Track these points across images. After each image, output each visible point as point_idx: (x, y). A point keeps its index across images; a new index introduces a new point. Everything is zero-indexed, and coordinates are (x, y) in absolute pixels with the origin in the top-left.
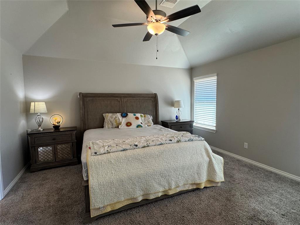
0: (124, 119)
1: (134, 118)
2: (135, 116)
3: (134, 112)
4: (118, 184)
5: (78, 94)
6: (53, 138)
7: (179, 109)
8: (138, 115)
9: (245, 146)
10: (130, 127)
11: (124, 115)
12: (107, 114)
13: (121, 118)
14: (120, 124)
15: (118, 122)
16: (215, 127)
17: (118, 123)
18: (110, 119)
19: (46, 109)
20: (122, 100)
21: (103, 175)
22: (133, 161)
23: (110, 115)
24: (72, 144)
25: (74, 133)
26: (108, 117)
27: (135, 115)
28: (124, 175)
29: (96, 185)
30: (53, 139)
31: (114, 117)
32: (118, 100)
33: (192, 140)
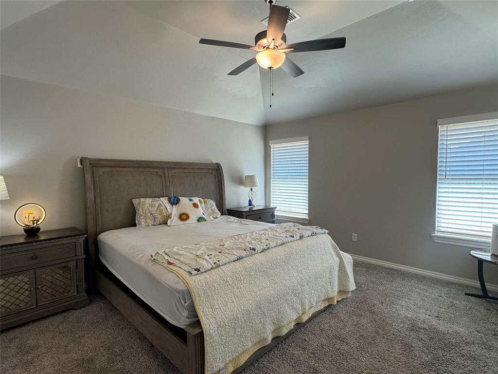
0: (174, 208)
1: (192, 206)
2: (192, 203)
3: (190, 196)
4: (244, 319)
5: (78, 160)
6: (32, 255)
7: (251, 189)
8: (196, 200)
9: (353, 238)
10: (187, 222)
11: (175, 202)
12: (142, 200)
13: (169, 206)
14: (169, 216)
15: (165, 214)
16: (307, 215)
17: (164, 216)
18: (150, 208)
19: (7, 191)
20: (166, 174)
21: (221, 308)
22: (256, 276)
23: (149, 201)
24: (76, 263)
25: (82, 239)
26: (146, 205)
27: (191, 200)
28: (251, 301)
29: (215, 328)
30: (32, 258)
31: (157, 204)
32: (159, 174)
33: (316, 234)
